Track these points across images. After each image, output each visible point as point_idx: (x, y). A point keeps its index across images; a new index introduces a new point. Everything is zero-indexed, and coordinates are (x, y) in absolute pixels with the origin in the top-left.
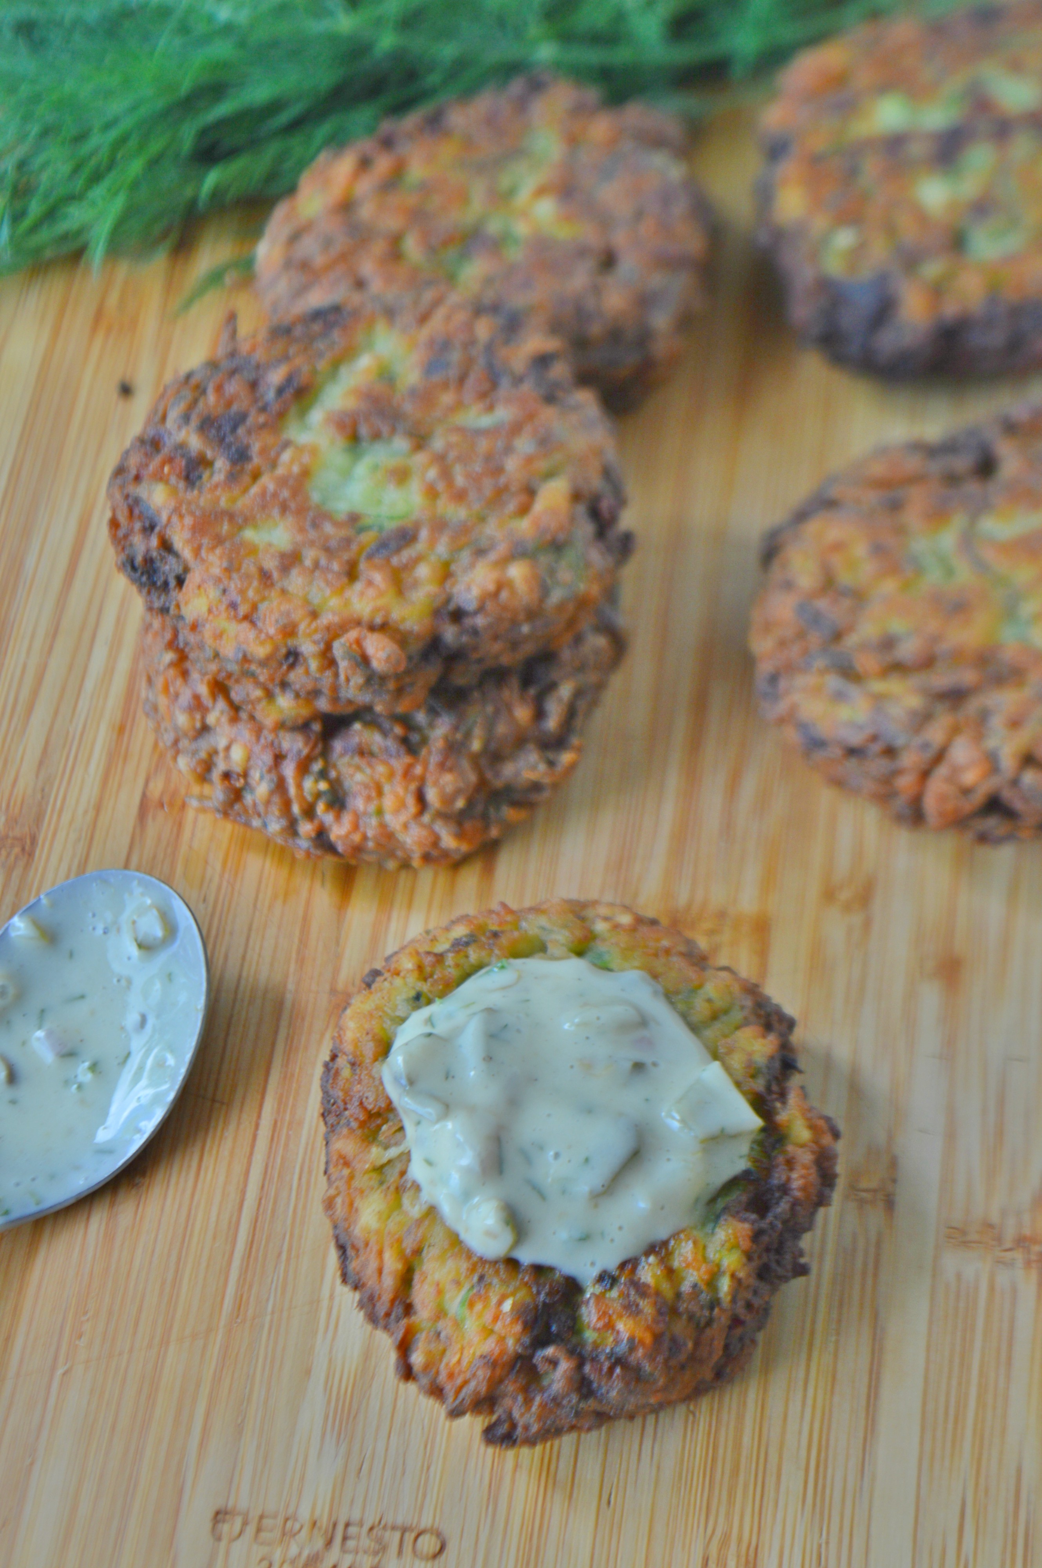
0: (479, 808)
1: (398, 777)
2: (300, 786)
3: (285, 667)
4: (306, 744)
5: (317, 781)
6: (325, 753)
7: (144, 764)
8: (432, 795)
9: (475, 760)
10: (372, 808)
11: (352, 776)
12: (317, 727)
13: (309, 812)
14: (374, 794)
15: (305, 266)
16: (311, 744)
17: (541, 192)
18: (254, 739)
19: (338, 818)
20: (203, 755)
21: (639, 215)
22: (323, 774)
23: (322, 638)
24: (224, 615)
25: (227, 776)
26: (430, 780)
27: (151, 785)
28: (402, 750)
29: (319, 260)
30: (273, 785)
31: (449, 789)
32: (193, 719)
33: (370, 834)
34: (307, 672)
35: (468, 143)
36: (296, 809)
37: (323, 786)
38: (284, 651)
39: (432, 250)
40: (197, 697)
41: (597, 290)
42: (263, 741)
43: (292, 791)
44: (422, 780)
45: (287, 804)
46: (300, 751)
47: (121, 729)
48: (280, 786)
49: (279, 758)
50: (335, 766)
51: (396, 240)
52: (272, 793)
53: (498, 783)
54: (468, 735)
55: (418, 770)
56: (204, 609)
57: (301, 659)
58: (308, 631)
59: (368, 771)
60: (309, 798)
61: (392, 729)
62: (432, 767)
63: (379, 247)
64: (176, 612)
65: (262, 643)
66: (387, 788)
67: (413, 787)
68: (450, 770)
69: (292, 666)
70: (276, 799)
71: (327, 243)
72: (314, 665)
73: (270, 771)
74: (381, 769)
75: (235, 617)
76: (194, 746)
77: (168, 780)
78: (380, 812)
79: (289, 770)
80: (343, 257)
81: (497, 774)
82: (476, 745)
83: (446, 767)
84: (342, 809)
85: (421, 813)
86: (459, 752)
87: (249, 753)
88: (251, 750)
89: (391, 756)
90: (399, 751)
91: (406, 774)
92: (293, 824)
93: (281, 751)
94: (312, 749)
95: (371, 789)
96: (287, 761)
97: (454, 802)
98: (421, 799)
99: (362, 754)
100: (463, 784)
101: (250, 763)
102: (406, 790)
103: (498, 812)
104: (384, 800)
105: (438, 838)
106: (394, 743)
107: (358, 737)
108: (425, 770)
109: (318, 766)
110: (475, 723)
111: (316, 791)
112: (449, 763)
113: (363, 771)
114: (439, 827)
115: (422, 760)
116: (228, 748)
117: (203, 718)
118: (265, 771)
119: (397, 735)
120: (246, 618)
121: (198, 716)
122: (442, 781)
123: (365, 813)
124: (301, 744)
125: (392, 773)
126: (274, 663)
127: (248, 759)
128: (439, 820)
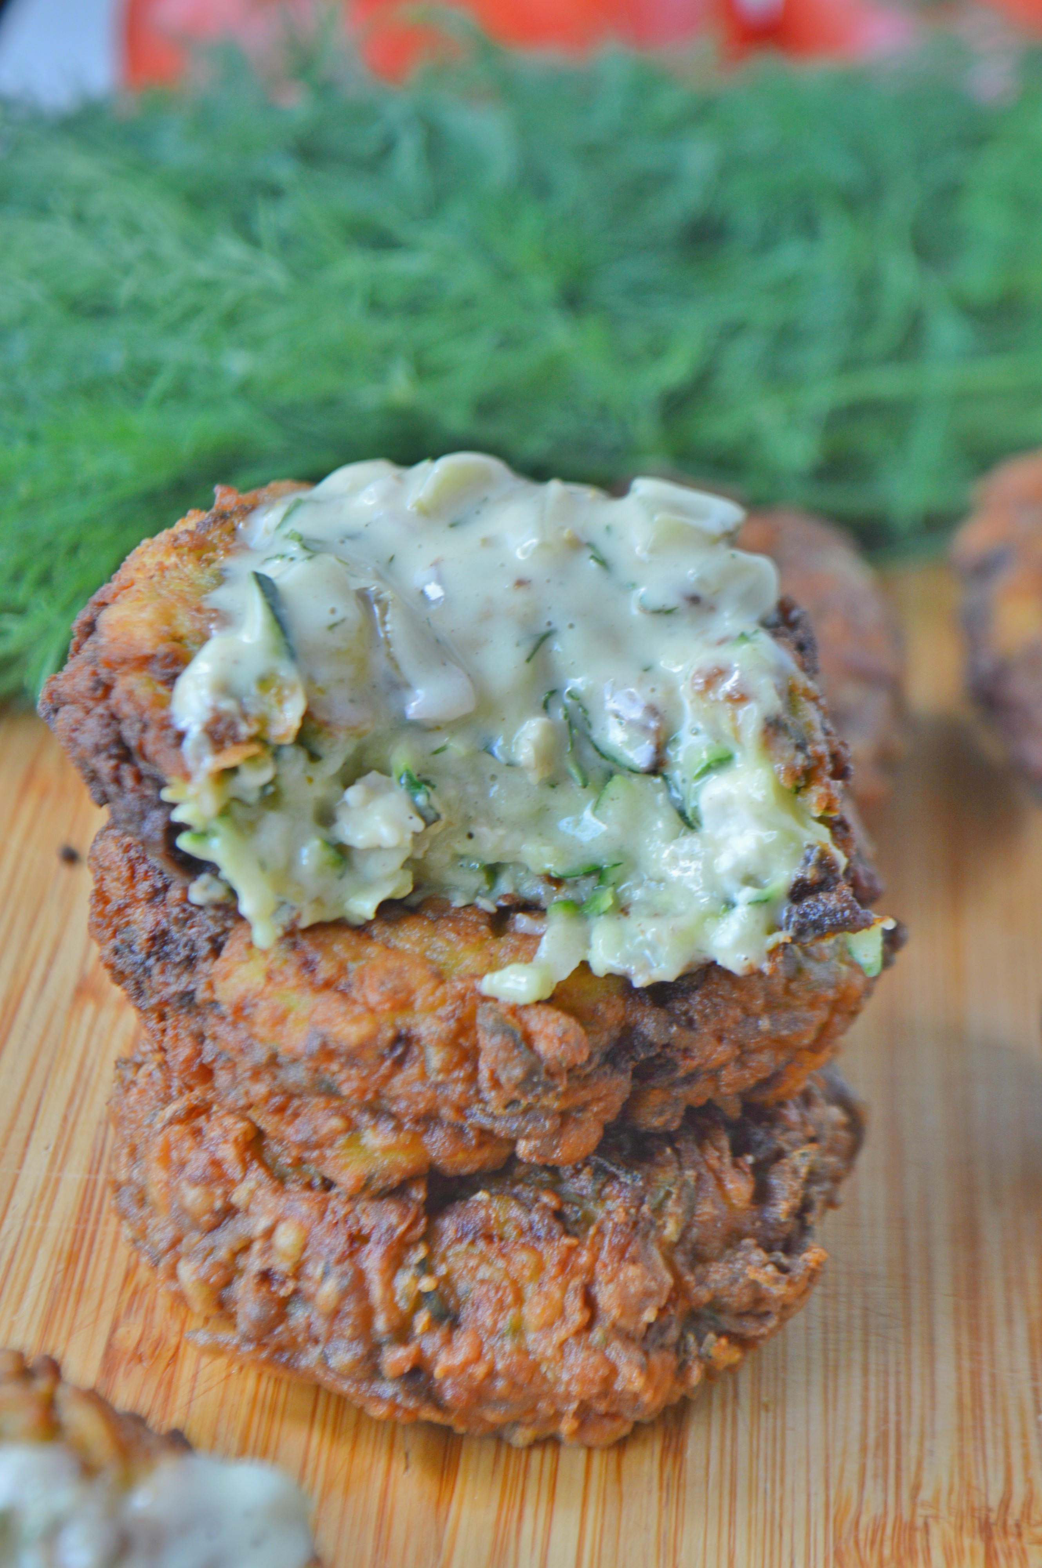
0: (673, 1333)
1: (551, 1271)
3: (388, 1063)
4: (403, 1217)
5: (417, 1278)
6: (430, 1237)
7: (110, 1303)
8: (605, 1295)
9: (669, 1251)
10: (505, 1322)
11: (471, 1273)
12: (418, 1194)
13: (402, 1331)
14: (510, 1299)
16: (409, 1219)
18: (315, 1214)
19: (448, 1341)
20: (222, 1254)
22: (426, 1268)
23: (454, 1011)
24: (292, 982)
25: (266, 1277)
26: (601, 1276)
27: (121, 1331)
28: (556, 1229)
30: (346, 1282)
31: (635, 1288)
32: (210, 1194)
33: (500, 1366)
34: (424, 1075)
36: (381, 1323)
37: (426, 1285)
38: (389, 1034)
40: (216, 1163)
42: (329, 1217)
43: (377, 1291)
44: (591, 1274)
45: (367, 1316)
46: (391, 1229)
48: (358, 1284)
49: (358, 1240)
50: (444, 1257)
52: (344, 1295)
53: (703, 1294)
54: (659, 1210)
55: (584, 1258)
56: (258, 980)
57: (416, 1051)
58: (431, 999)
59: (501, 1263)
60: (404, 1305)
61: (537, 1200)
62: (604, 1255)
64: (207, 995)
65: (356, 1020)
66: (530, 1290)
67: (576, 1282)
68: (634, 1261)
69: (399, 1063)
70: (350, 1306)
72: (435, 1058)
73: (340, 1261)
74: (522, 1258)
75: (311, 984)
76: (207, 1242)
77: (148, 1325)
78: (518, 1330)
79: (372, 1260)
81: (701, 1281)
82: (671, 1231)
83: (627, 1255)
84: (455, 1325)
85: (589, 1326)
86: (646, 1236)
87: (306, 1238)
88: (309, 1232)
89: (539, 1239)
90: (550, 1230)
91: (563, 1265)
92: (373, 1351)
93: (360, 1230)
94: (410, 1228)
95: (505, 1292)
96: (369, 1246)
97: (640, 1311)
98: (589, 1302)
99: (489, 1238)
100: (653, 1285)
101: (306, 1254)
102: (564, 1289)
103: (700, 1341)
104: (526, 1310)
105: (614, 1371)
106: (542, 1219)
107: (482, 1213)
108: (595, 1258)
109: (419, 1254)
110: (668, 1194)
111: (415, 1293)
112: (631, 1250)
113: (490, 1263)
114: (617, 1352)
115: (588, 1242)
116: (269, 1233)
117: (226, 1194)
118: (334, 1257)
119: (545, 1207)
120: (328, 985)
121: (219, 1191)
122: (622, 1276)
123: (493, 1331)
124: (394, 1219)
125: (540, 1267)
126: (370, 1056)
127: (304, 1248)
128: (616, 1344)
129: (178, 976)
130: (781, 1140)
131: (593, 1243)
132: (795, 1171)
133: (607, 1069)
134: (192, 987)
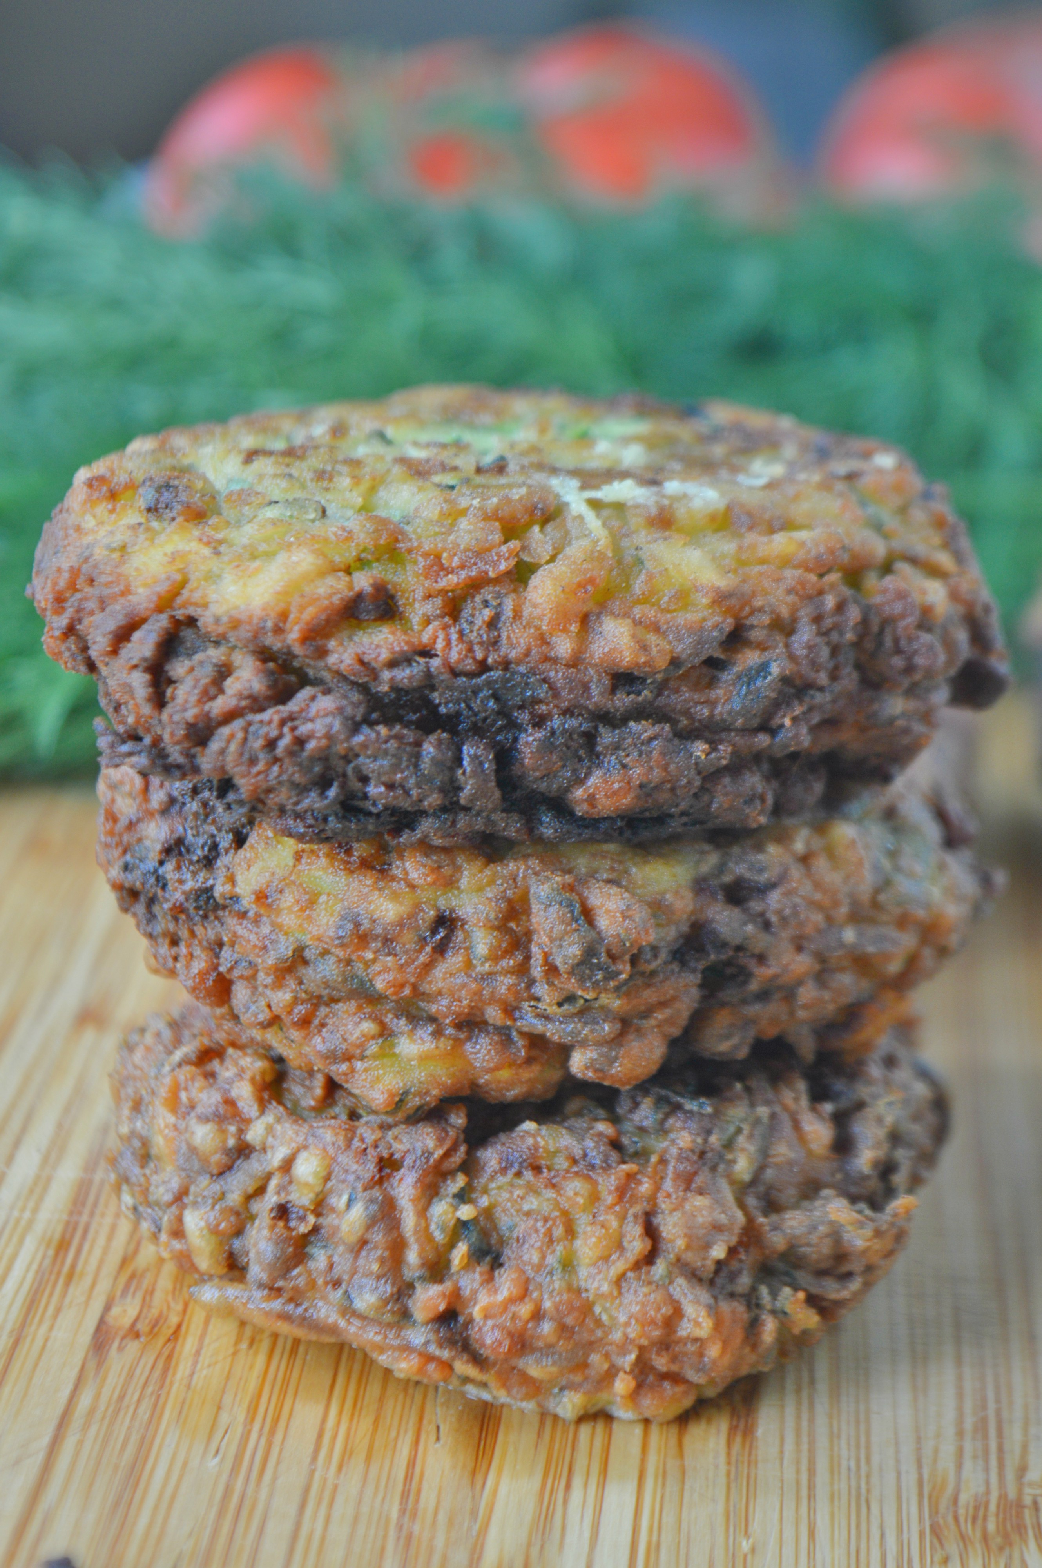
1: (607, 1200)
3: (429, 949)
4: (440, 1142)
5: (455, 1206)
6: (470, 1167)
7: (104, 1286)
8: (670, 1228)
9: (740, 1190)
10: (554, 1257)
12: (458, 1119)
13: (437, 1267)
14: (559, 1231)
16: (448, 1144)
18: (341, 1142)
19: (490, 1279)
20: (235, 1198)
22: (466, 1197)
23: (504, 891)
24: (324, 861)
25: (283, 1212)
26: (664, 1205)
28: (613, 1158)
30: (374, 1208)
31: (701, 1222)
32: (223, 1131)
33: (547, 1304)
34: (469, 965)
36: (412, 1257)
37: (466, 1213)
38: (431, 914)
40: (230, 1102)
42: (356, 1143)
43: (409, 1220)
44: (652, 1203)
45: (397, 1247)
46: (427, 1152)
47: (63, 1246)
48: (388, 1213)
49: (389, 1165)
50: (486, 1187)
52: (371, 1223)
53: (777, 1241)
54: (729, 1144)
55: (645, 1187)
56: (284, 865)
57: (459, 936)
58: (479, 877)
59: (550, 1194)
60: (439, 1237)
61: (591, 1128)
62: (668, 1185)
64: (227, 890)
65: (395, 898)
66: (582, 1222)
67: (637, 1209)
68: (701, 1192)
69: (441, 949)
70: (378, 1236)
72: (482, 943)
73: (368, 1188)
74: (575, 1186)
75: (346, 863)
76: (216, 1187)
77: (145, 1304)
78: (568, 1265)
79: (405, 1187)
81: (775, 1227)
82: (743, 1167)
83: (694, 1185)
84: (497, 1263)
85: (650, 1258)
86: (714, 1169)
87: (330, 1166)
88: (334, 1159)
89: (592, 1167)
90: (605, 1161)
91: (622, 1192)
92: (405, 1290)
93: (392, 1155)
94: (447, 1155)
95: (554, 1224)
96: (402, 1172)
97: (707, 1246)
98: (651, 1232)
99: (537, 1169)
100: (723, 1219)
101: (329, 1184)
102: (622, 1218)
103: (774, 1294)
104: (578, 1243)
105: (678, 1313)
106: (597, 1147)
107: (530, 1141)
108: (657, 1188)
109: (457, 1183)
110: (739, 1131)
111: (453, 1222)
112: (699, 1180)
113: (538, 1194)
114: (681, 1288)
115: (650, 1170)
116: (287, 1165)
117: (241, 1131)
118: (361, 1185)
119: (600, 1134)
120: (365, 864)
121: (233, 1129)
122: (687, 1207)
123: (539, 1267)
124: (430, 1143)
125: (594, 1198)
126: (408, 940)
127: (327, 1178)
128: (681, 1281)
129: (194, 874)
130: (863, 1091)
131: (655, 1172)
132: (880, 1120)
133: (675, 967)
134: (211, 882)
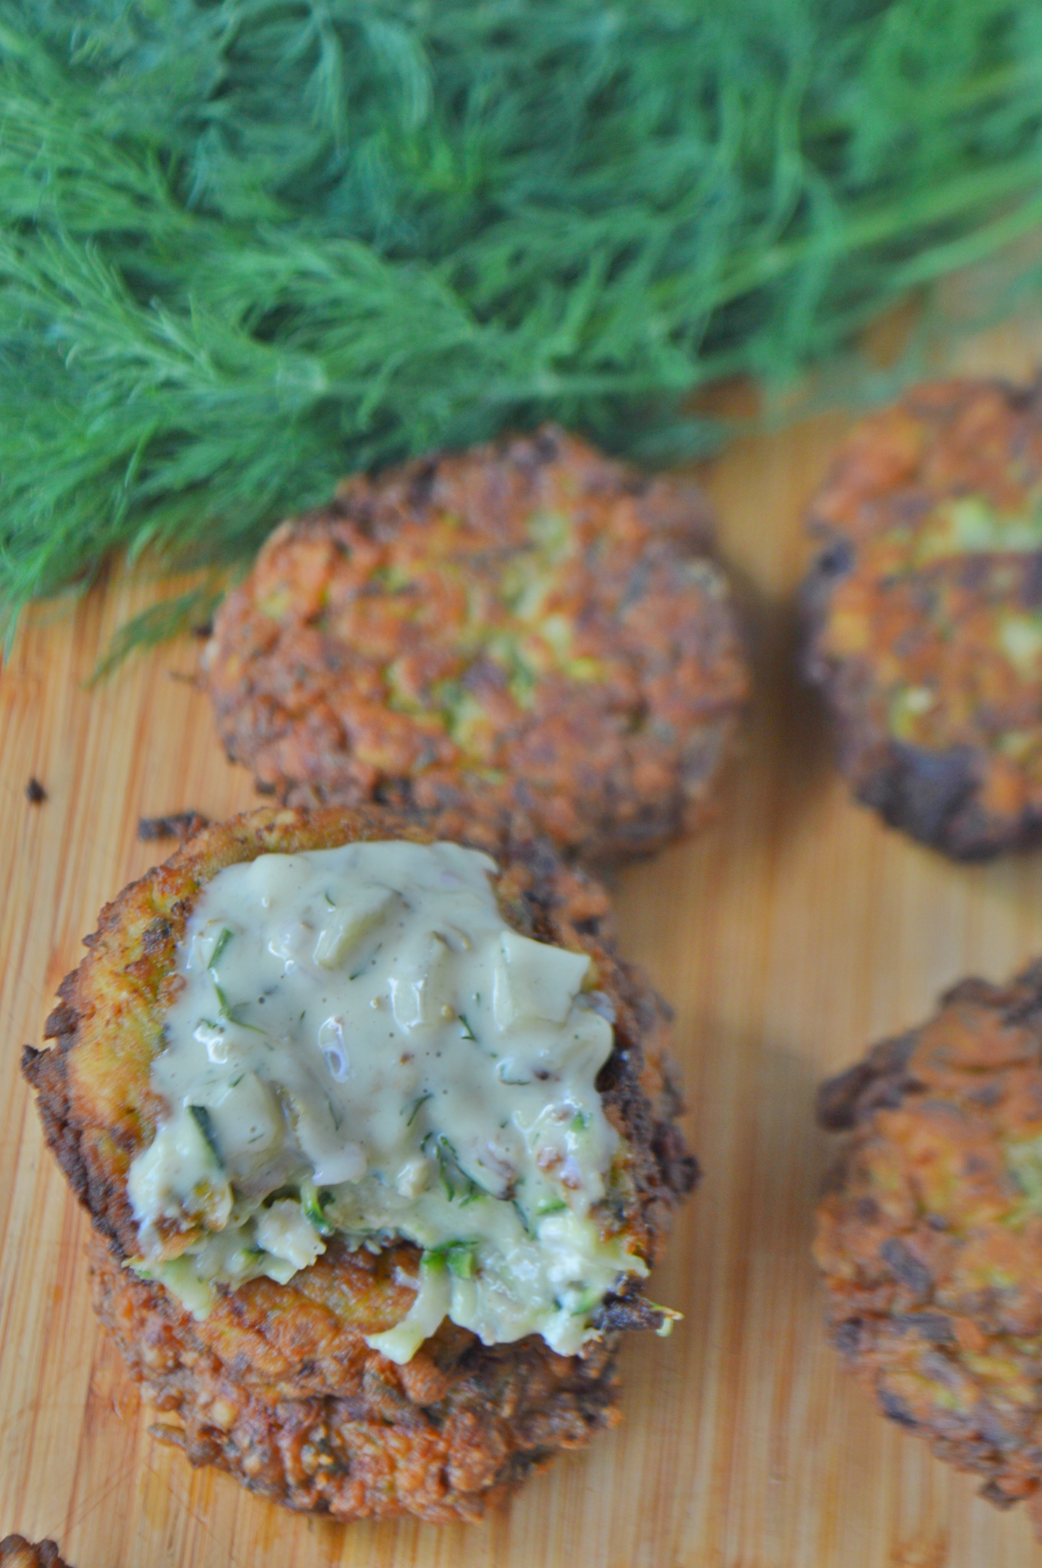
0: (506, 1473)
1: (416, 1454)
2: (297, 1459)
4: (308, 1415)
5: (318, 1454)
6: (328, 1420)
7: (88, 1349)
8: (456, 1476)
9: (505, 1428)
10: (383, 1483)
11: (360, 1448)
12: (316, 1405)
13: (307, 1483)
14: (386, 1470)
15: (274, 705)
16: (313, 1413)
17: (554, 604)
18: (243, 1400)
19: (340, 1488)
20: (174, 1392)
21: (676, 656)
22: (325, 1446)
23: (347, 1354)
24: (225, 1320)
25: (205, 1428)
26: (454, 1458)
27: (99, 1375)
28: (422, 1420)
29: (291, 700)
30: (266, 1460)
31: (477, 1470)
32: (164, 1353)
33: (379, 1508)
35: (465, 529)
36: (291, 1480)
37: (325, 1460)
38: (299, 1365)
39: (425, 687)
41: (629, 760)
42: (253, 1404)
43: (288, 1463)
44: (445, 1458)
45: (281, 1475)
46: (300, 1423)
47: (58, 1292)
48: (275, 1455)
49: (274, 1427)
50: (339, 1434)
51: (381, 667)
52: (264, 1466)
53: (529, 1445)
54: (498, 1402)
55: (440, 1447)
57: (318, 1372)
59: (380, 1443)
60: (308, 1471)
62: (457, 1441)
63: (363, 685)
65: (274, 1361)
66: (401, 1463)
67: (434, 1468)
68: (478, 1446)
70: (269, 1471)
71: (301, 676)
72: (332, 1379)
73: (261, 1442)
74: (396, 1441)
75: (239, 1324)
76: (162, 1381)
77: (116, 1373)
78: (392, 1487)
79: (285, 1442)
80: (320, 697)
81: (528, 1434)
82: (506, 1411)
83: (473, 1443)
84: (345, 1479)
85: (443, 1494)
86: (488, 1424)
87: (236, 1414)
89: (409, 1428)
90: (417, 1423)
91: (426, 1451)
93: (277, 1421)
95: (383, 1463)
96: (283, 1432)
97: (480, 1480)
98: (444, 1481)
101: (237, 1424)
102: (426, 1469)
104: (397, 1475)
106: (411, 1414)
108: (450, 1446)
109: (319, 1435)
110: (507, 1382)
111: (316, 1465)
112: (477, 1439)
113: (373, 1443)
114: (461, 1505)
115: (445, 1435)
116: (208, 1405)
117: (176, 1356)
118: (256, 1438)
120: (252, 1326)
121: (171, 1354)
122: (468, 1460)
123: (373, 1487)
124: (301, 1416)
125: (409, 1448)
127: (235, 1420)
128: (463, 1502)
131: (448, 1435)
